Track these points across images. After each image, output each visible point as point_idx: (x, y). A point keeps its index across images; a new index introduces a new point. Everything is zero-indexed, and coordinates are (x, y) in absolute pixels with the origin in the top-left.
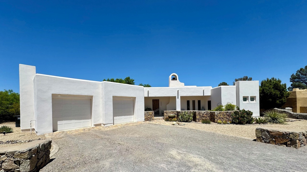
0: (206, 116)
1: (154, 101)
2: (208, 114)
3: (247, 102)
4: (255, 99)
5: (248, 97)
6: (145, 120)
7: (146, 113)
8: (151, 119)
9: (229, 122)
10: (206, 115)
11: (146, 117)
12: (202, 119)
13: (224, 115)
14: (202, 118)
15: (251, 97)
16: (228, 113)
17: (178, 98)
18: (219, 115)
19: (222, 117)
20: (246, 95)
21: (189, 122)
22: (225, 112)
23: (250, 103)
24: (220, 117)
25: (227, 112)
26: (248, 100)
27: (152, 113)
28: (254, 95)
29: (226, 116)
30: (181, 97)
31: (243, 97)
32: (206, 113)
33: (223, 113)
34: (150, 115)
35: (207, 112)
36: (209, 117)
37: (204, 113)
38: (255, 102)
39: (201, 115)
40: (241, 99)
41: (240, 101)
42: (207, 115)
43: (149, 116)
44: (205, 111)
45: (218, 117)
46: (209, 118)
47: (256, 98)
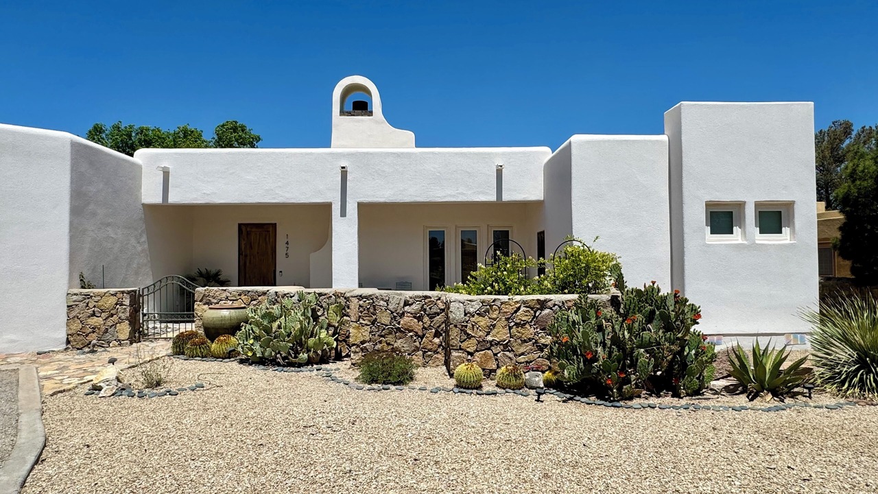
0: (417, 326)
1: (248, 234)
2: (431, 317)
3: (737, 237)
4: (790, 224)
5: (741, 205)
6: (68, 342)
7: (75, 298)
8: (108, 336)
9: (539, 379)
10: (420, 319)
11: (76, 326)
12: (389, 344)
13: (517, 325)
14: (390, 338)
15: (757, 205)
16: (547, 311)
17: (343, 214)
18: (483, 322)
19: (500, 334)
20: (725, 196)
21: (300, 365)
22: (524, 302)
23: (754, 247)
24: (489, 338)
25: (543, 304)
26: (741, 224)
27: (113, 300)
28: (783, 197)
29: (530, 331)
30: (361, 206)
31: (709, 205)
32: (416, 307)
33: (510, 309)
34: (103, 311)
35: (426, 297)
36: (437, 335)
37: (406, 304)
38: (788, 242)
39: (385, 319)
40: (695, 215)
41: (686, 230)
42: (426, 319)
43: (94, 321)
44: (408, 294)
45: (469, 337)
46: (437, 340)
47: (796, 216)
